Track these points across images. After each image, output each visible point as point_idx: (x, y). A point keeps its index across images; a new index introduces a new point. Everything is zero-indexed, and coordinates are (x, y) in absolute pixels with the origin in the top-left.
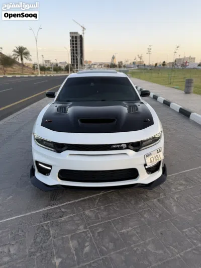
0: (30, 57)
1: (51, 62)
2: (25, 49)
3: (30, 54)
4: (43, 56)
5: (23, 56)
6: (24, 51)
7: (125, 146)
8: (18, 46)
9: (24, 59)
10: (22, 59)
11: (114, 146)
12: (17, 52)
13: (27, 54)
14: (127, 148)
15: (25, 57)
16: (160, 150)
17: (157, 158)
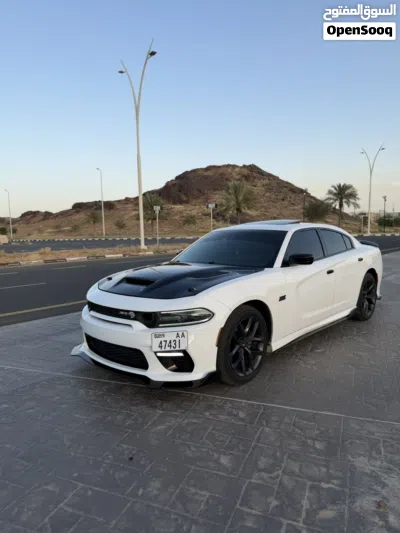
0: (358, 202)
2: (350, 187)
3: (358, 196)
4: (385, 198)
5: (344, 200)
6: (349, 191)
7: (133, 315)
8: (336, 184)
9: (345, 205)
10: (341, 205)
11: (122, 313)
12: (335, 194)
13: (353, 195)
14: (135, 319)
15: (347, 202)
16: (183, 335)
17: (173, 344)
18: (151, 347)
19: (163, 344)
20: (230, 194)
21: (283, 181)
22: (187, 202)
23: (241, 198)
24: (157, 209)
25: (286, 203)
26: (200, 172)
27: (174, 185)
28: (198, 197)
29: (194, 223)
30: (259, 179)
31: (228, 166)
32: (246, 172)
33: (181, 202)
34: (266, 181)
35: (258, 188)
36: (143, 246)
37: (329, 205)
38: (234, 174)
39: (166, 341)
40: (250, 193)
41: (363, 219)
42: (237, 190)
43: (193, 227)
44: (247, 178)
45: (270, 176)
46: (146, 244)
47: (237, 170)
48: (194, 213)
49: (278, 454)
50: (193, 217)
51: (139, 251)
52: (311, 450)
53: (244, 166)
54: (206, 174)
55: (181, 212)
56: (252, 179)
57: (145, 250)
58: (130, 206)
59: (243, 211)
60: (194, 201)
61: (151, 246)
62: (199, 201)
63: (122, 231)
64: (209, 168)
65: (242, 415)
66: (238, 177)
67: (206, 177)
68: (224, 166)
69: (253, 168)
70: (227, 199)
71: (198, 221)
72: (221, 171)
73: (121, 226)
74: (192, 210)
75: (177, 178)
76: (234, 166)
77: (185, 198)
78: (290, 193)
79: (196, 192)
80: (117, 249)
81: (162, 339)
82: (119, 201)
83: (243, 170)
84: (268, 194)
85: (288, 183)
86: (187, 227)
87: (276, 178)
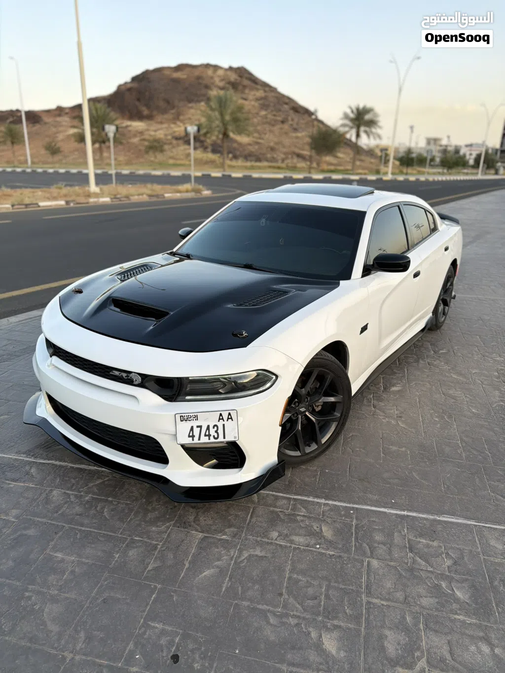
0: (379, 131)
1: (444, 142)
2: (371, 110)
3: (380, 124)
4: (412, 128)
5: (362, 129)
6: (367, 117)
8: (354, 105)
9: (363, 136)
10: (358, 135)
11: (117, 373)
13: (372, 123)
14: (142, 386)
15: (366, 132)
16: (230, 417)
17: (212, 432)
18: (175, 436)
19: (196, 431)
20: (212, 109)
21: (283, 96)
22: (150, 117)
23: (227, 118)
24: (110, 129)
25: (286, 127)
26: (167, 72)
27: (129, 90)
28: (164, 112)
29: (162, 151)
30: (252, 89)
31: (208, 66)
32: (233, 77)
33: (140, 117)
34: (260, 93)
35: (250, 102)
36: (93, 187)
37: (342, 136)
38: (217, 80)
39: (200, 427)
40: (240, 109)
41: (382, 156)
42: (222, 104)
43: (160, 157)
44: (234, 85)
45: (265, 85)
46: (97, 184)
47: (220, 72)
48: (160, 134)
49: (408, 619)
50: (157, 141)
51: (89, 195)
52: (455, 606)
53: (231, 68)
54: (176, 75)
55: (141, 133)
56: (240, 87)
57: (96, 195)
58: (65, 120)
59: (231, 135)
60: (159, 118)
61: (106, 188)
62: (166, 116)
63: (57, 158)
64: (180, 68)
65: (327, 532)
66: (221, 84)
67: (177, 81)
68: (201, 66)
69: (242, 72)
70: (209, 118)
71: (166, 147)
72: (197, 73)
73: (53, 150)
74: (158, 130)
75: (135, 79)
76: (216, 67)
77: (146, 112)
78: (291, 112)
79: (162, 104)
80: (54, 190)
81: (195, 424)
82: (48, 112)
83: (229, 73)
84: (263, 113)
85: (289, 98)
86: (151, 157)
87: (273, 90)
